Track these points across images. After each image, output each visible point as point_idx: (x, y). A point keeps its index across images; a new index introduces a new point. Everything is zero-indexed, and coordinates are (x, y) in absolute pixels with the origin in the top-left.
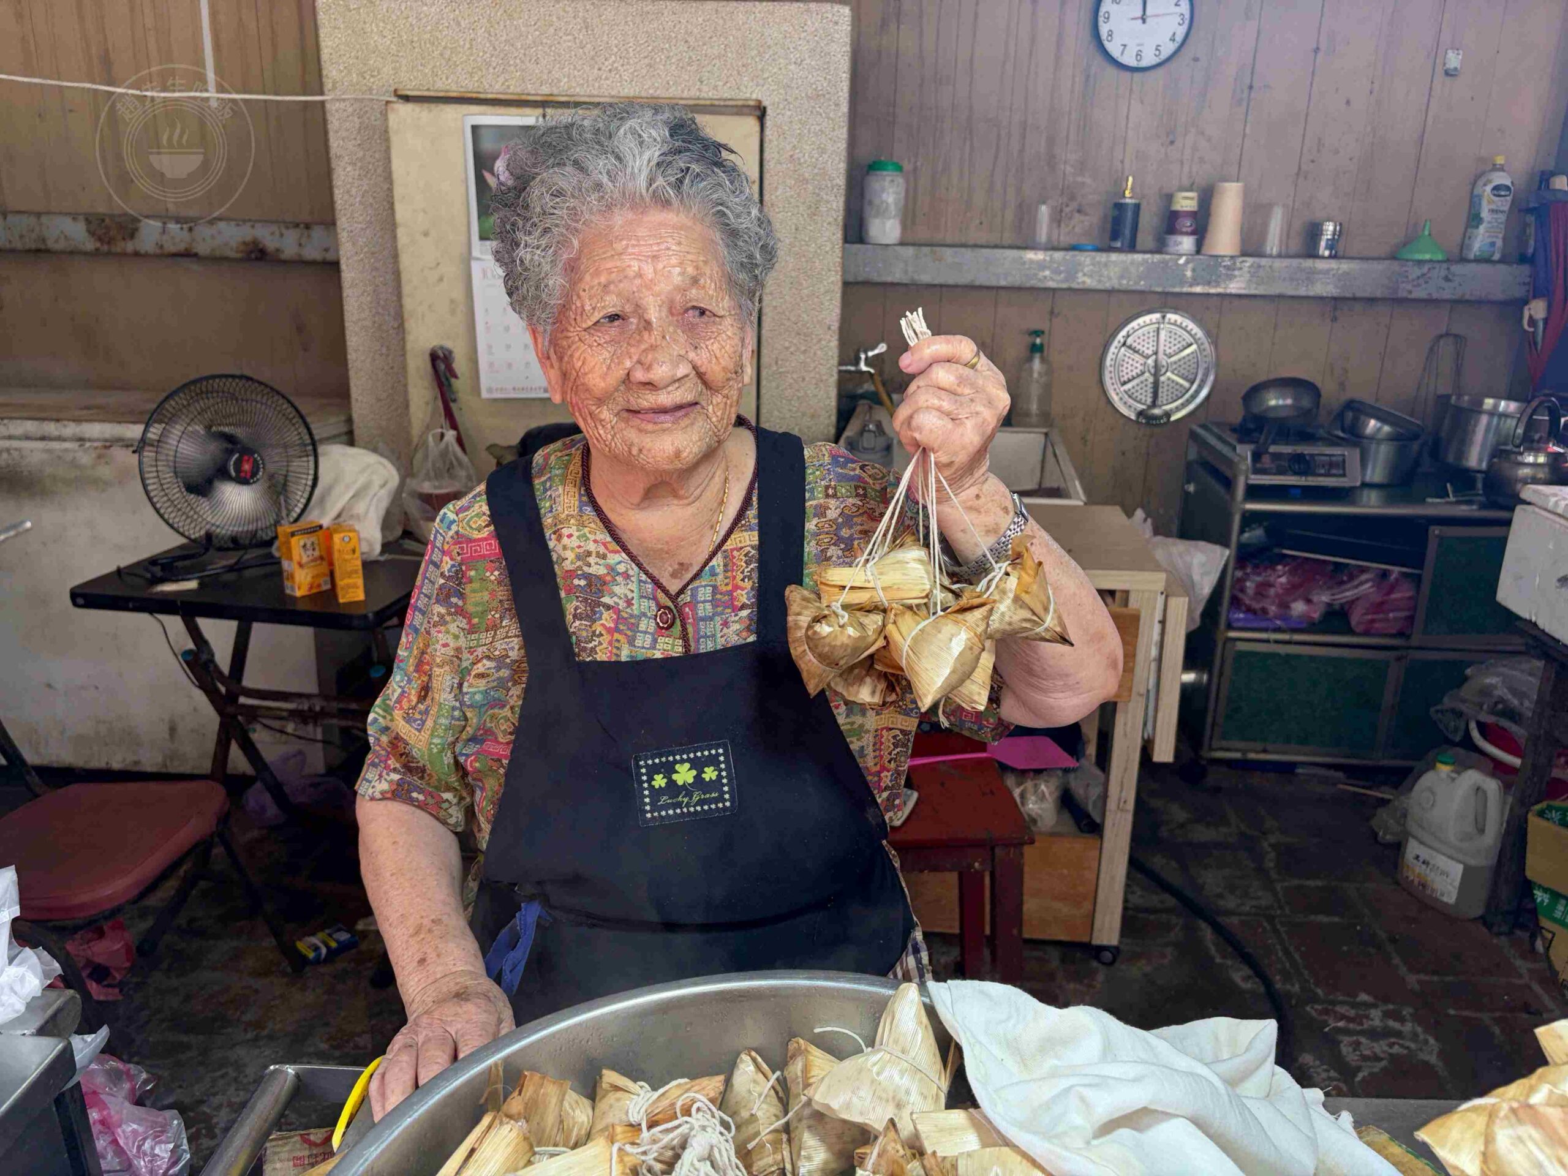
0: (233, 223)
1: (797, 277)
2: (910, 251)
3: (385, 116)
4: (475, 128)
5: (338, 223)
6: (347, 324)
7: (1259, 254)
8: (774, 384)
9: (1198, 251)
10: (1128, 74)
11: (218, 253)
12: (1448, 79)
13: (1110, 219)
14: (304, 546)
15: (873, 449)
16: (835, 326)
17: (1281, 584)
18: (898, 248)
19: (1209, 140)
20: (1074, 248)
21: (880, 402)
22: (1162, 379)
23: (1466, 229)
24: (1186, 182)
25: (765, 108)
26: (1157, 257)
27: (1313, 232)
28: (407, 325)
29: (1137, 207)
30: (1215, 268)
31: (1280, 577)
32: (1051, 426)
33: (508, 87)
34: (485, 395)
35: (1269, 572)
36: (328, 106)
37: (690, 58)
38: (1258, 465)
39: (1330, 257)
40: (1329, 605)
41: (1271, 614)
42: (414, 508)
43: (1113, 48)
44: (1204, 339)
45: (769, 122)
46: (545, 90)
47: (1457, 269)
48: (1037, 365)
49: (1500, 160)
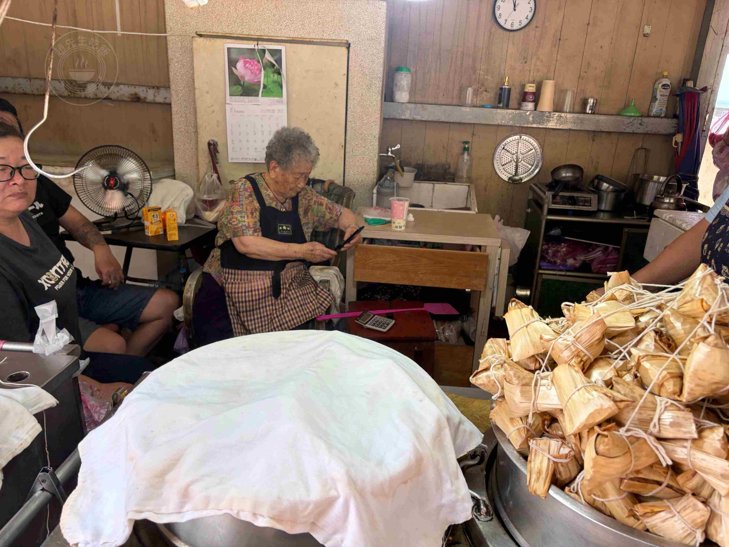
0: (127, 86)
1: (362, 115)
2: (413, 106)
3: (192, 42)
4: (229, 49)
5: (171, 87)
6: (174, 130)
7: (561, 111)
8: (351, 160)
9: (535, 110)
10: (508, 33)
11: (120, 99)
12: (645, 38)
13: (498, 94)
14: (153, 216)
15: (389, 187)
16: (377, 136)
17: (563, 251)
18: (407, 104)
19: (542, 61)
20: (483, 107)
21: (397, 170)
22: (519, 164)
23: (651, 102)
24: (531, 79)
25: (350, 44)
26: (517, 111)
27: (585, 103)
28: (198, 131)
29: (509, 90)
30: (542, 116)
31: (563, 248)
32: (471, 183)
33: (243, 32)
34: (230, 161)
35: (558, 246)
36: (168, 38)
37: (319, 22)
38: (555, 201)
39: (591, 113)
40: (584, 261)
41: (558, 264)
42: (199, 205)
43: (501, 21)
44: (537, 147)
45: (351, 49)
46: (258, 34)
47: (645, 120)
48: (466, 156)
49: (666, 74)
